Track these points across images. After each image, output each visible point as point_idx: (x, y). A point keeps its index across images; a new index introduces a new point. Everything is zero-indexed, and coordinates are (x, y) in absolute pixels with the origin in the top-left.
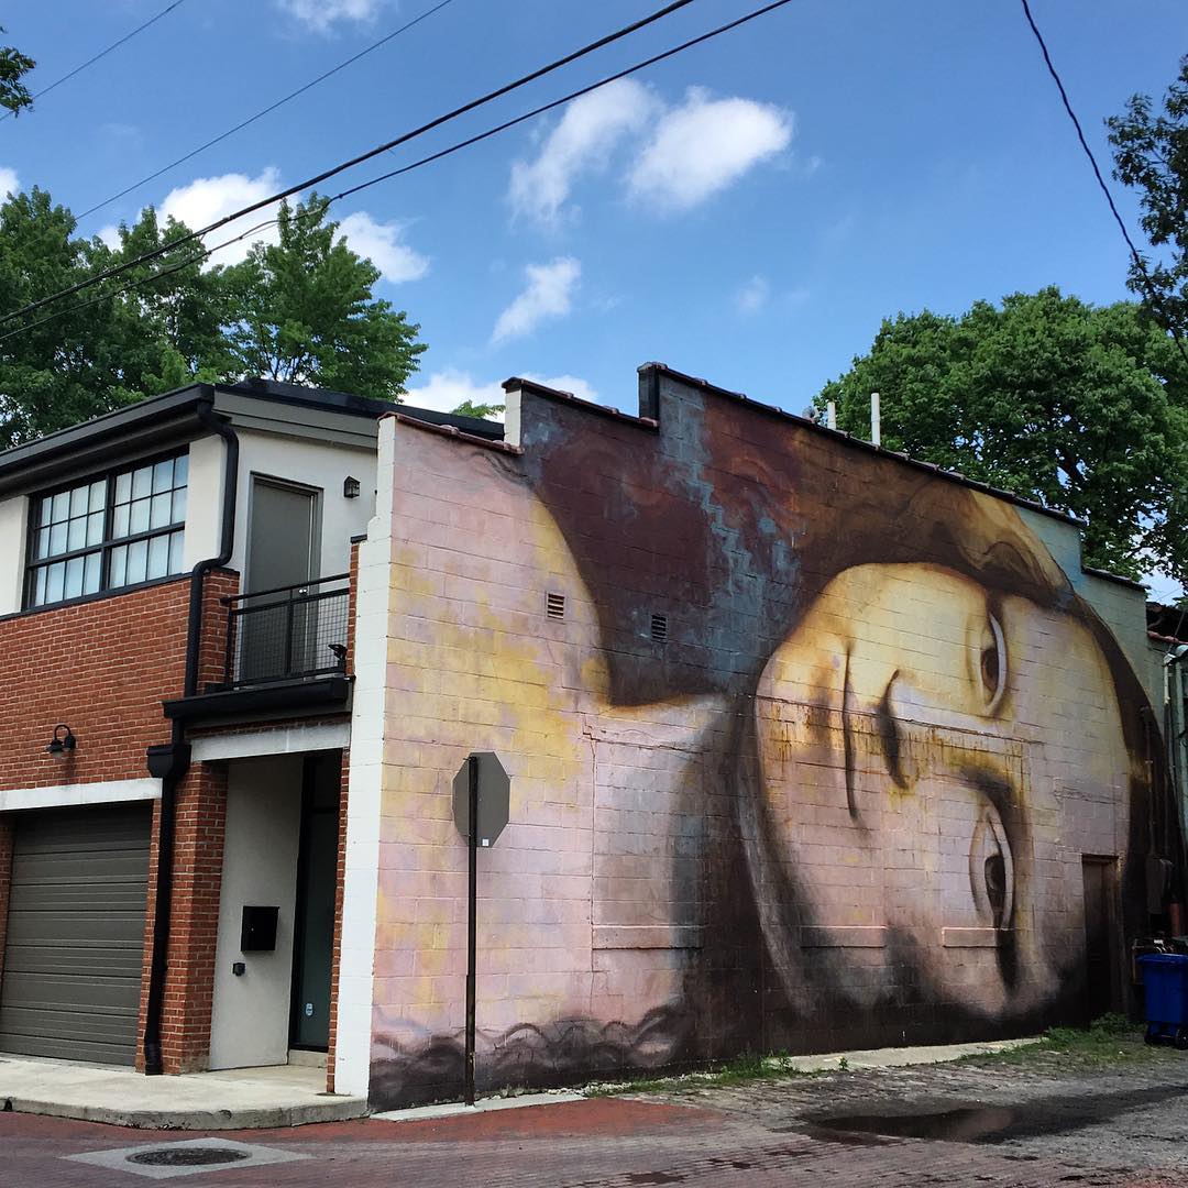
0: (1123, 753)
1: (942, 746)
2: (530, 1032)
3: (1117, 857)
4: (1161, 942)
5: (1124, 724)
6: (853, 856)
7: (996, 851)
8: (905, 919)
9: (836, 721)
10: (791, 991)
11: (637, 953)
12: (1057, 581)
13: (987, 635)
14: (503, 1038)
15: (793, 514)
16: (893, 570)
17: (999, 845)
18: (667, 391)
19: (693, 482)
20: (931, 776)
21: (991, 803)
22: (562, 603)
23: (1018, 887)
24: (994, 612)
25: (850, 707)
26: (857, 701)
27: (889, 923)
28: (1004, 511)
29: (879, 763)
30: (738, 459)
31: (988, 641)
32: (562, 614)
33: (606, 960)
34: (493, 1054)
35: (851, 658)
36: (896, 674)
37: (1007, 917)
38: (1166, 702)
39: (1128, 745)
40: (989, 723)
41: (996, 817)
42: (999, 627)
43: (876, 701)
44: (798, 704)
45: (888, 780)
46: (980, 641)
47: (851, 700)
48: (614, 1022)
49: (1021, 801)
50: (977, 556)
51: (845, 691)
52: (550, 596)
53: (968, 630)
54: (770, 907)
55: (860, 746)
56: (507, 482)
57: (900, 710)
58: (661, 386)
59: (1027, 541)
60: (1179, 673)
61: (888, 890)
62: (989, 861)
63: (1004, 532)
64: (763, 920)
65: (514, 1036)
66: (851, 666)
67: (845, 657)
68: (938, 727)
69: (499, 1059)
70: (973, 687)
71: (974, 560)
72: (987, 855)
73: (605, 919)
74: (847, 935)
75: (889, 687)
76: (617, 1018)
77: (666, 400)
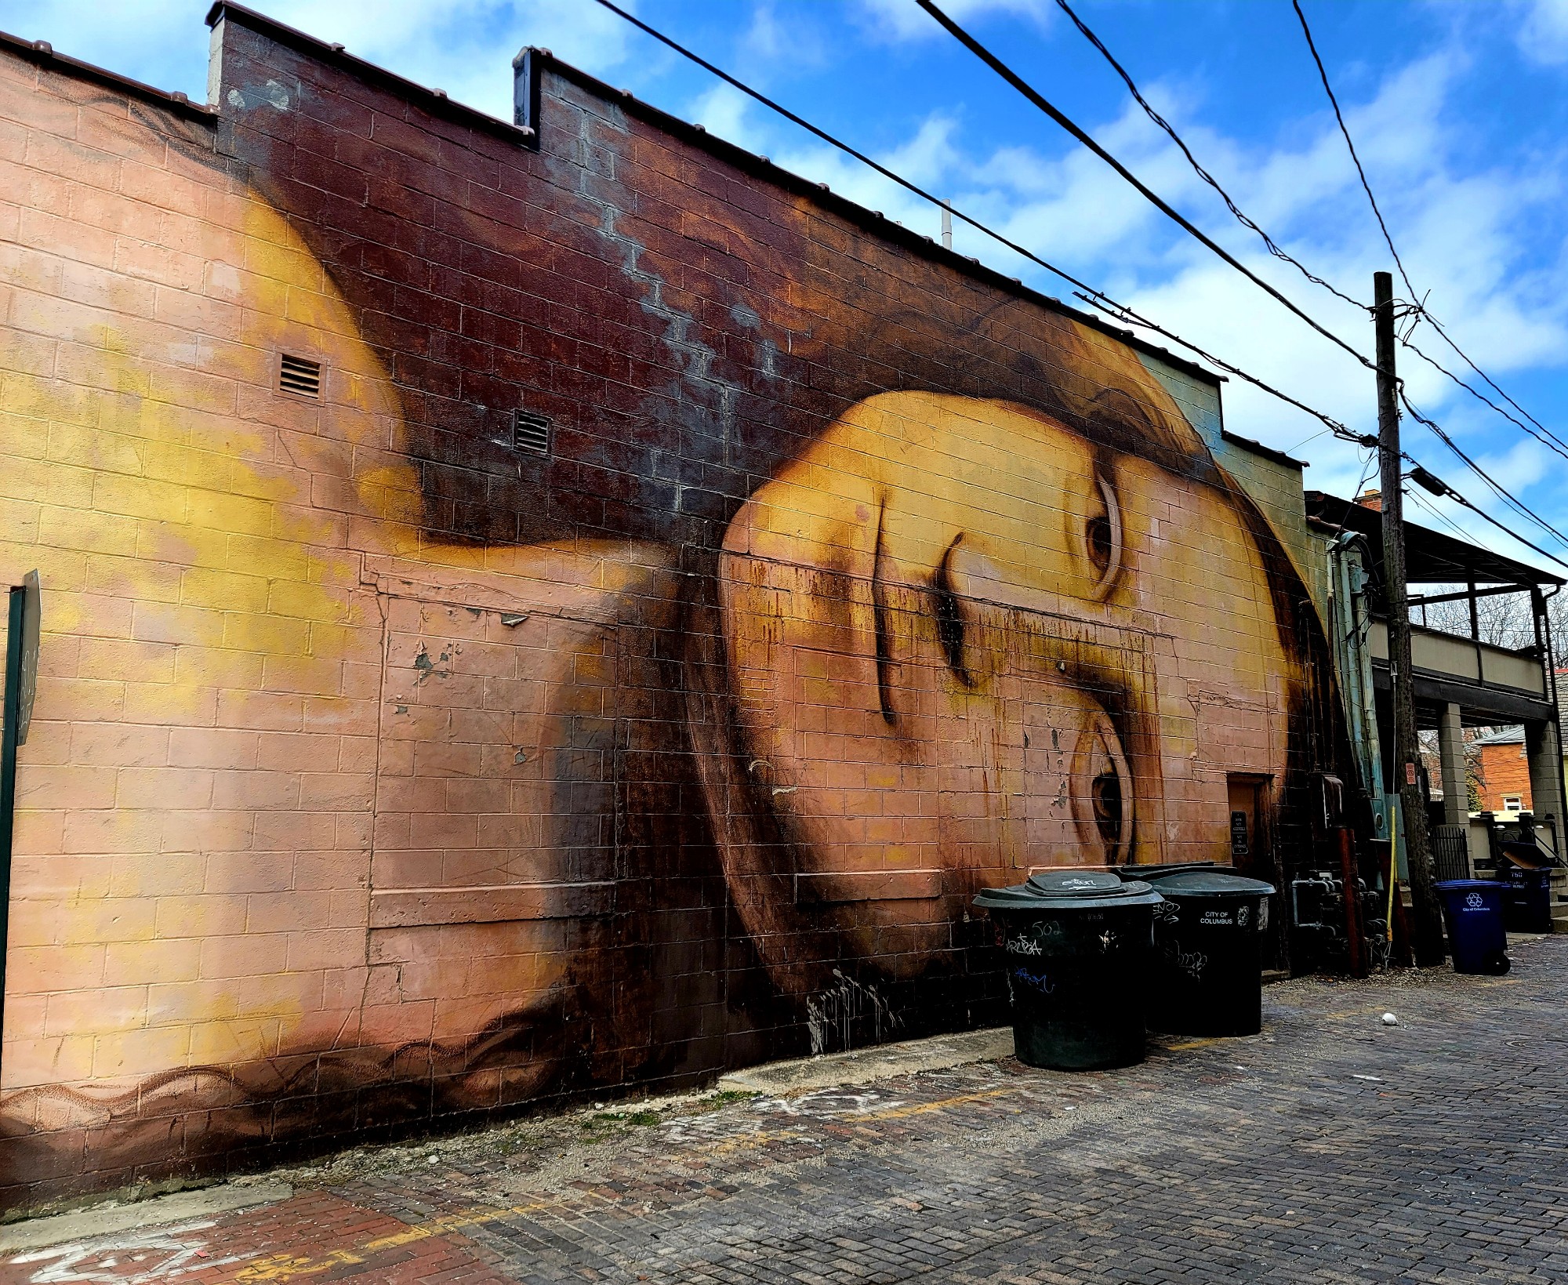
0: (1279, 653)
1: (1029, 633)
2: (203, 1080)
3: (1273, 776)
4: (1328, 875)
5: (1279, 618)
6: (887, 774)
7: (1109, 768)
8: (972, 860)
9: (861, 592)
10: (778, 968)
11: (472, 931)
12: (1190, 446)
13: (1095, 498)
14: (133, 1095)
15: (792, 307)
16: (953, 403)
17: (1112, 761)
18: (556, 92)
19: (608, 231)
20: (1013, 671)
21: (1099, 707)
22: (316, 374)
23: (1139, 811)
24: (1104, 473)
25: (884, 576)
26: (896, 568)
27: (947, 865)
28: (1118, 351)
29: (932, 653)
30: (693, 218)
31: (1096, 508)
32: (316, 391)
33: (401, 946)
34: (107, 1126)
35: (887, 512)
36: (959, 538)
37: (1124, 850)
38: (1330, 595)
39: (1284, 643)
40: (1098, 608)
41: (1107, 724)
42: (1111, 492)
43: (929, 571)
44: (797, 567)
45: (946, 675)
46: (1084, 506)
47: (886, 566)
48: (414, 1045)
49: (1144, 705)
50: (1081, 402)
51: (877, 553)
52: (285, 357)
53: (1068, 492)
54: (742, 850)
55: (901, 630)
56: (186, 161)
57: (964, 583)
58: (543, 83)
59: (1149, 392)
60: (1344, 565)
61: (944, 822)
62: (1098, 781)
63: (1117, 377)
64: (728, 869)
65: (163, 1090)
66: (885, 521)
67: (878, 509)
68: (1023, 609)
69: (116, 1137)
70: (1073, 563)
71: (1077, 407)
72: (1095, 773)
73: (402, 877)
74: (879, 883)
75: (947, 554)
76: (421, 1036)
77: (555, 106)
